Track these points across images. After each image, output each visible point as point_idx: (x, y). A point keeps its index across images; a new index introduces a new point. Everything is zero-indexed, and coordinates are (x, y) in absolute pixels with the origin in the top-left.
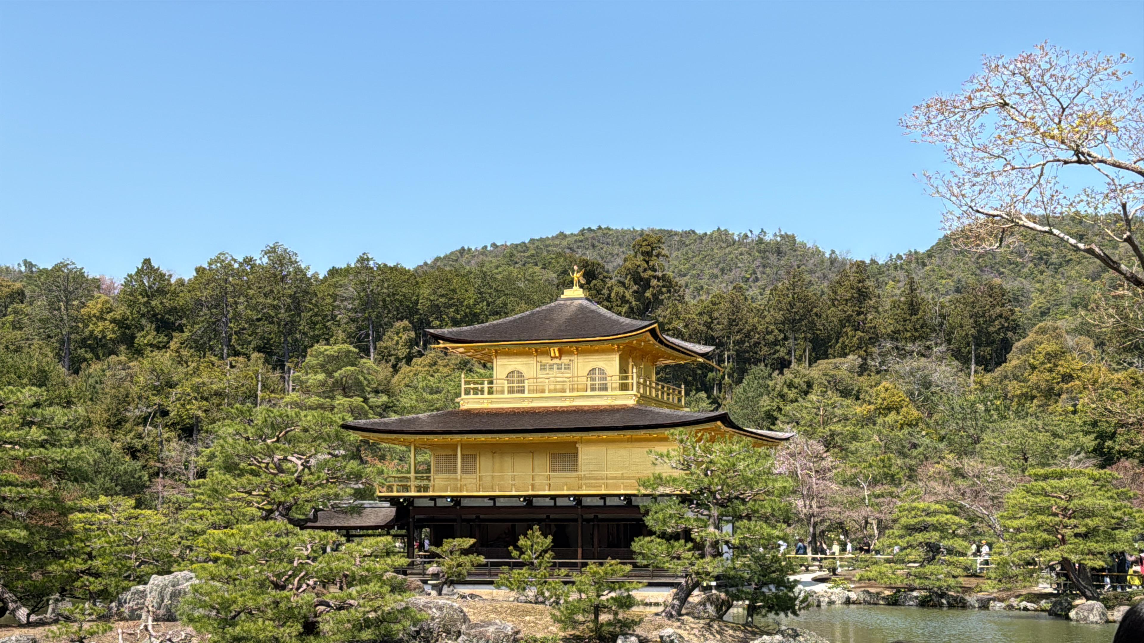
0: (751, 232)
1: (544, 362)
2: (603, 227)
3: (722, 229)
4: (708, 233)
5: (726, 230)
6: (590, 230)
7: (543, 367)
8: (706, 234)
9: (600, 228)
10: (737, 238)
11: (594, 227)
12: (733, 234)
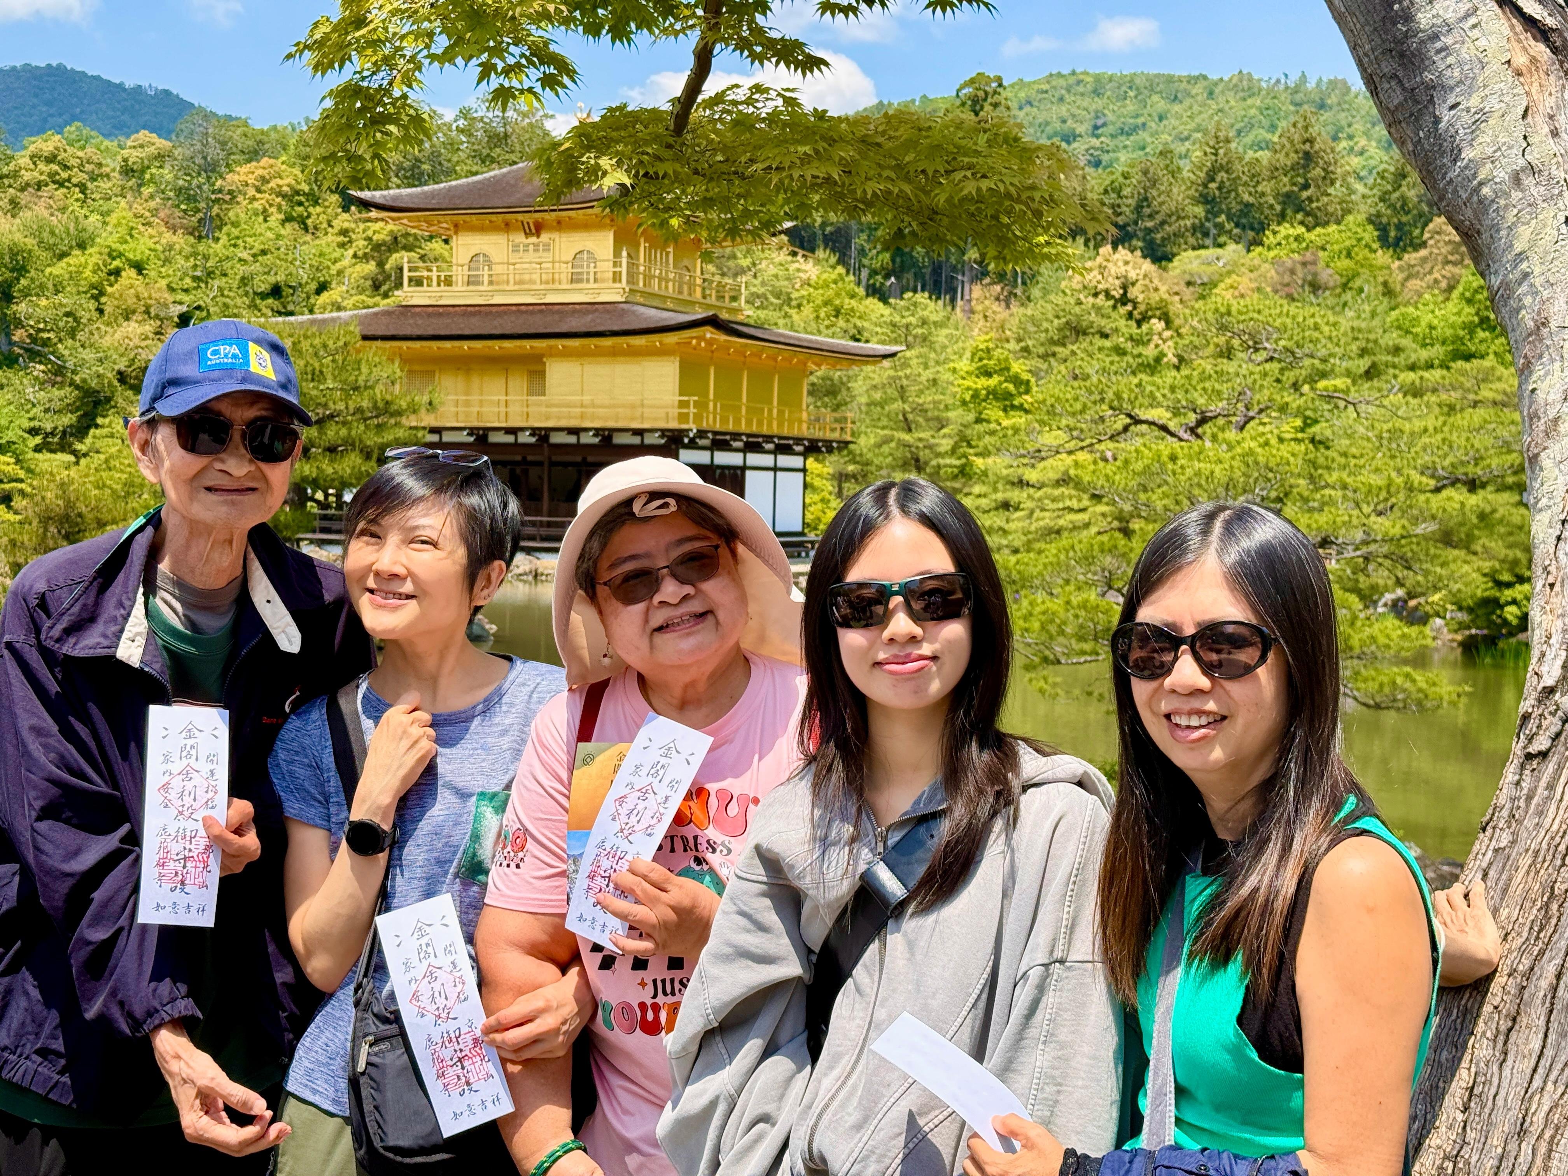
0: (1286, 76)
1: (517, 241)
2: (1078, 71)
3: (1245, 72)
4: (1226, 79)
5: (1249, 74)
6: (1059, 75)
7: (516, 248)
8: (1221, 80)
9: (1074, 73)
10: (1264, 85)
11: (1065, 72)
12: (1260, 80)
